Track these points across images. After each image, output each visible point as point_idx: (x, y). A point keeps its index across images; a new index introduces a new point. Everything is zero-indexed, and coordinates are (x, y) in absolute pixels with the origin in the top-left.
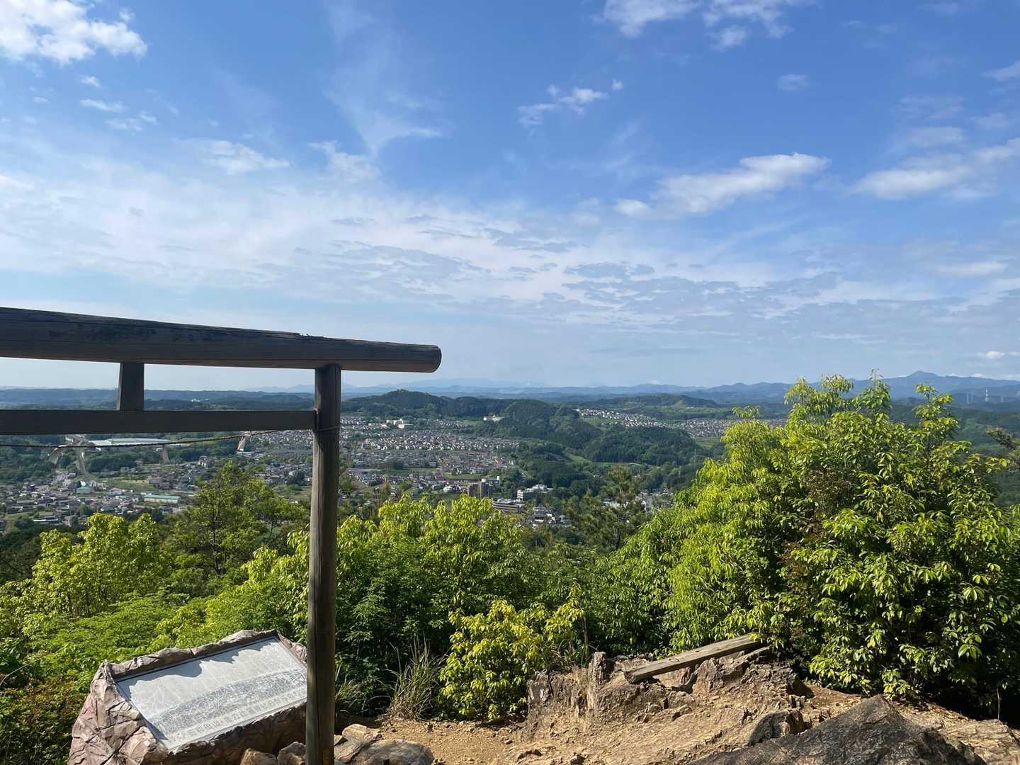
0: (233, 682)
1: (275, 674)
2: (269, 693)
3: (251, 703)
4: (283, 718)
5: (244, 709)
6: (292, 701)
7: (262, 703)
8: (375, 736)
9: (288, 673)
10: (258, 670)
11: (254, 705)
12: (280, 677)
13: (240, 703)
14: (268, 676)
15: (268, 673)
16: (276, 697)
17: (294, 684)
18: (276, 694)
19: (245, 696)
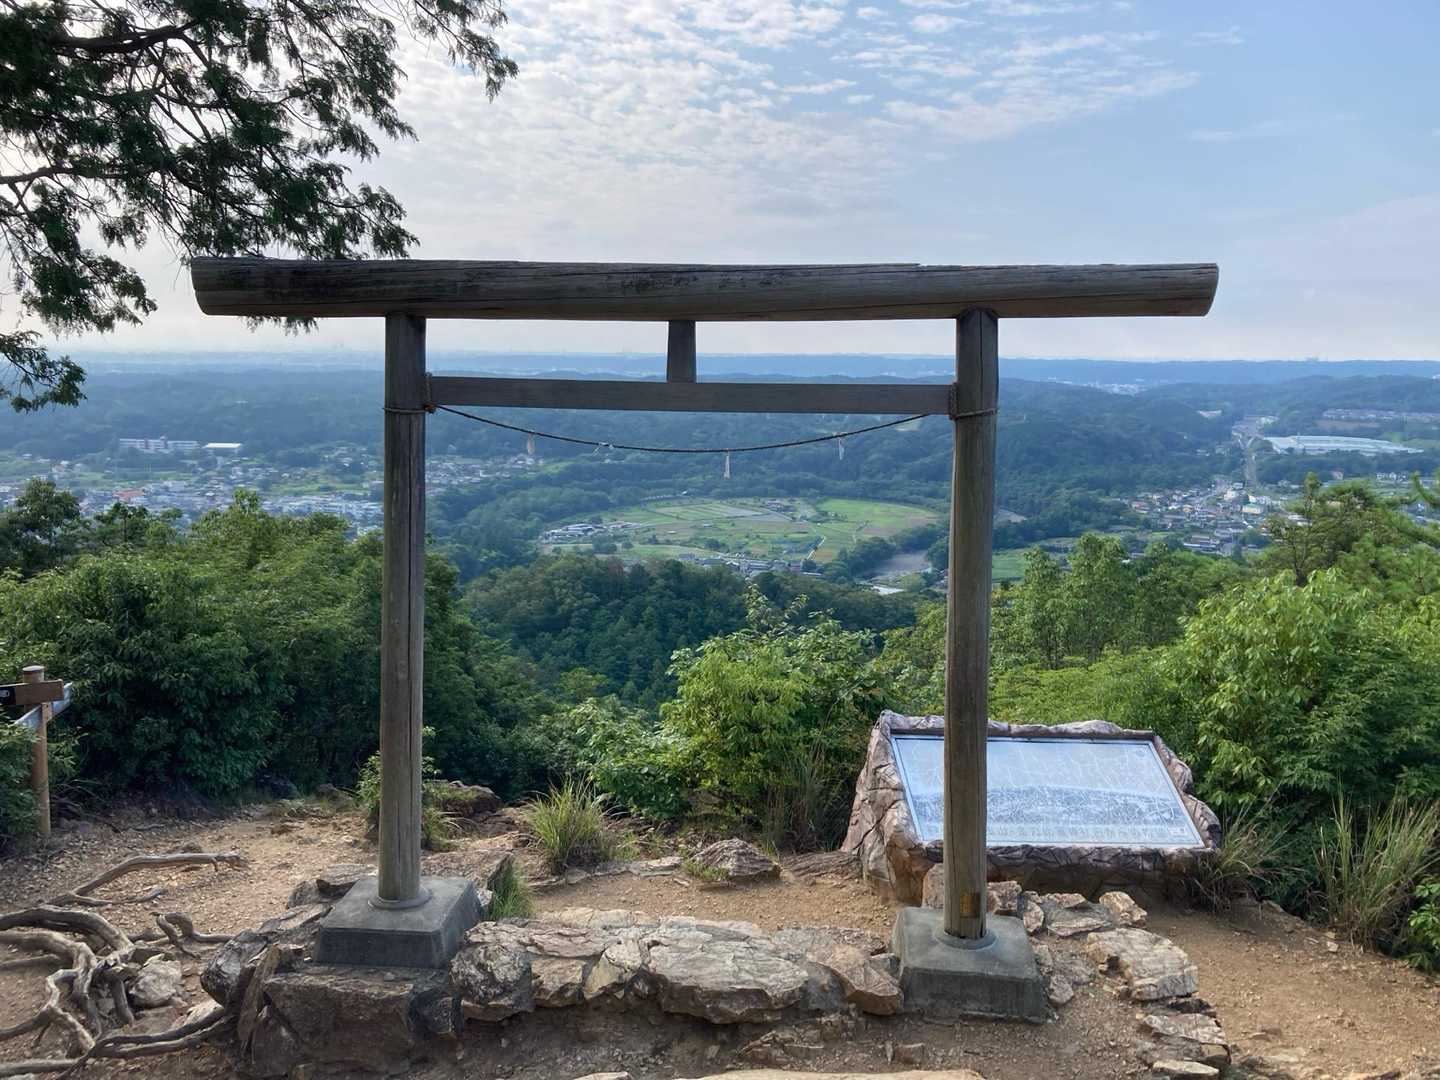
0: (1053, 786)
1: (1126, 795)
2: (1103, 818)
3: (1067, 822)
4: (1106, 858)
5: (1052, 825)
6: (1133, 840)
7: (1083, 826)
8: (1136, 919)
9: (1148, 800)
10: (1101, 781)
11: (1071, 826)
12: (1132, 801)
13: (1050, 816)
14: (1111, 794)
15: (1114, 790)
16: (1110, 827)
17: (1151, 819)
18: (1114, 822)
19: (1061, 809)
